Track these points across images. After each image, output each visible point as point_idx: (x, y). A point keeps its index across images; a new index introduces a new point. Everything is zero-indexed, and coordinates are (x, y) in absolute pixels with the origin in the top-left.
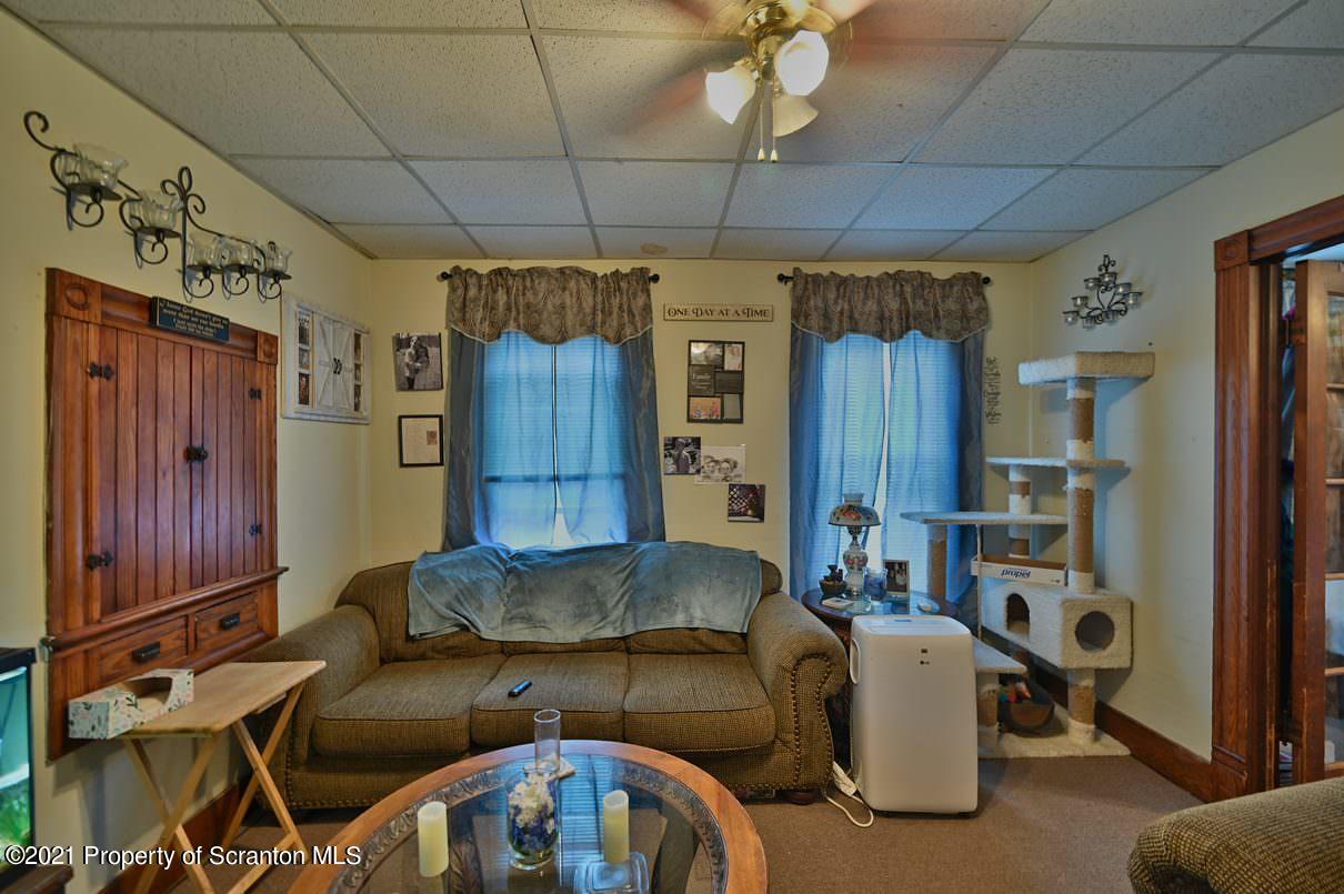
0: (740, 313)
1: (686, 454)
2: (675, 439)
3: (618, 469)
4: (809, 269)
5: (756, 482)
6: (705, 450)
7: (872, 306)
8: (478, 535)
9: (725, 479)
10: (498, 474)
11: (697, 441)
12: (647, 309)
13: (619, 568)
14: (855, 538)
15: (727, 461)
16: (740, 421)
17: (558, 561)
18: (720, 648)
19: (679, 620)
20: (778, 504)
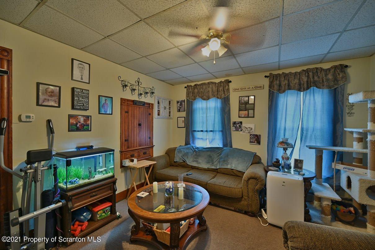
0: (254, 88)
1: (238, 126)
2: (235, 122)
3: (221, 129)
4: (275, 73)
5: (258, 134)
6: (243, 125)
7: (297, 81)
8: (191, 142)
9: (249, 133)
10: (195, 130)
11: (241, 123)
12: (228, 90)
13: (218, 153)
14: (285, 151)
15: (249, 128)
16: (254, 117)
17: (204, 150)
18: (239, 175)
19: (229, 167)
20: (264, 140)
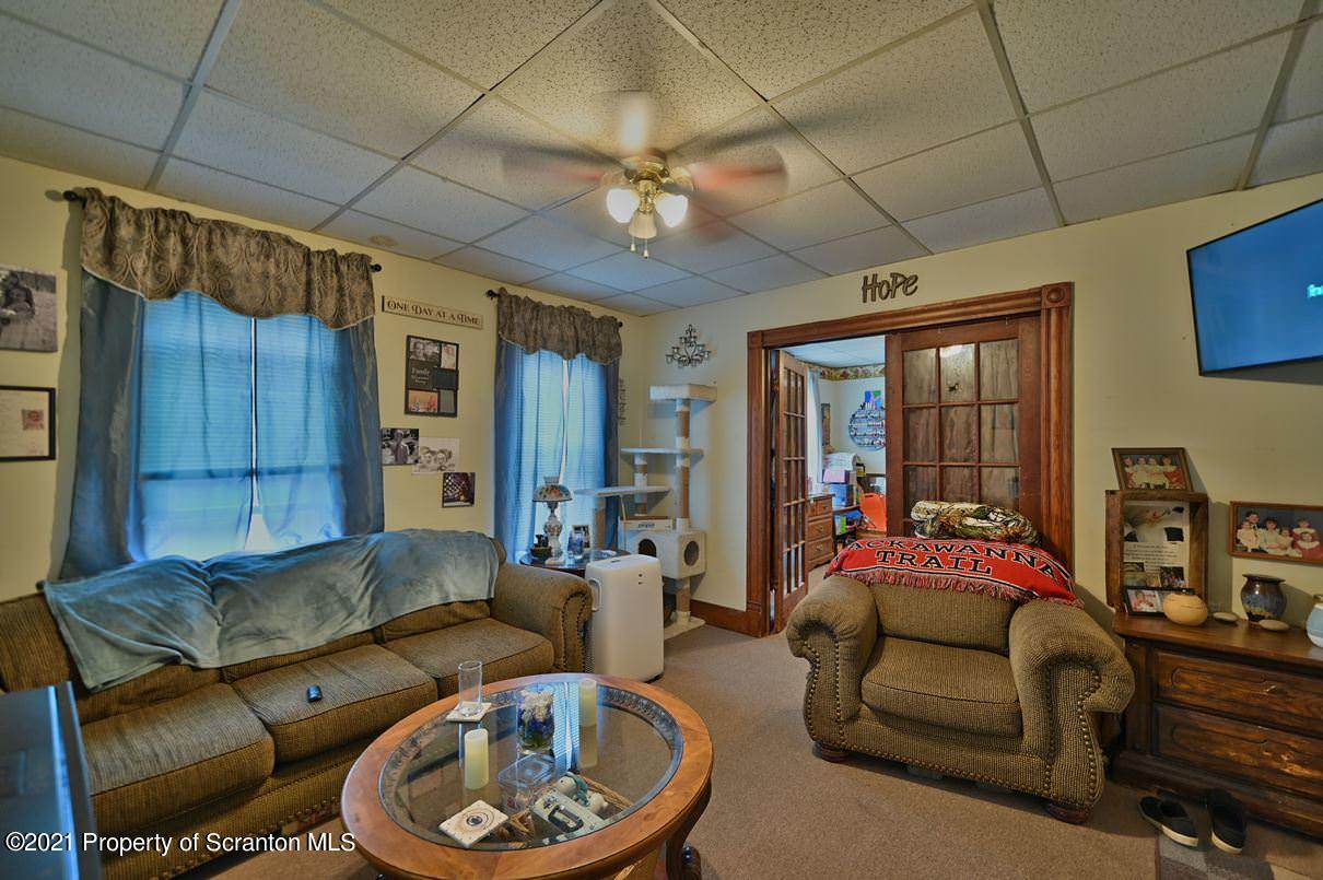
0: (455, 316)
1: (404, 445)
2: (393, 430)
3: (337, 461)
4: (512, 290)
6: (422, 442)
7: (555, 330)
8: (132, 550)
9: (440, 469)
10: (164, 468)
11: (415, 433)
12: (369, 296)
13: (355, 563)
14: (552, 512)
15: (442, 451)
16: (454, 415)
17: (282, 564)
18: (471, 616)
19: (435, 599)
20: (484, 489)
